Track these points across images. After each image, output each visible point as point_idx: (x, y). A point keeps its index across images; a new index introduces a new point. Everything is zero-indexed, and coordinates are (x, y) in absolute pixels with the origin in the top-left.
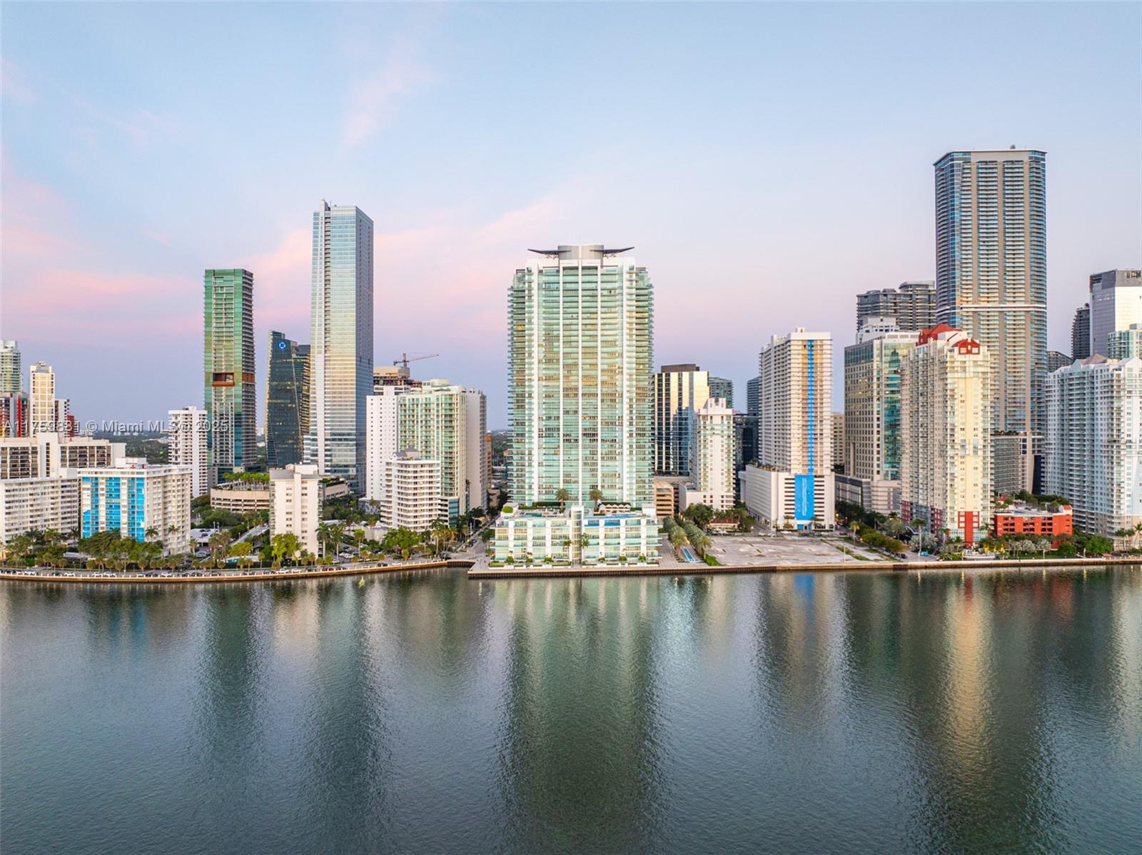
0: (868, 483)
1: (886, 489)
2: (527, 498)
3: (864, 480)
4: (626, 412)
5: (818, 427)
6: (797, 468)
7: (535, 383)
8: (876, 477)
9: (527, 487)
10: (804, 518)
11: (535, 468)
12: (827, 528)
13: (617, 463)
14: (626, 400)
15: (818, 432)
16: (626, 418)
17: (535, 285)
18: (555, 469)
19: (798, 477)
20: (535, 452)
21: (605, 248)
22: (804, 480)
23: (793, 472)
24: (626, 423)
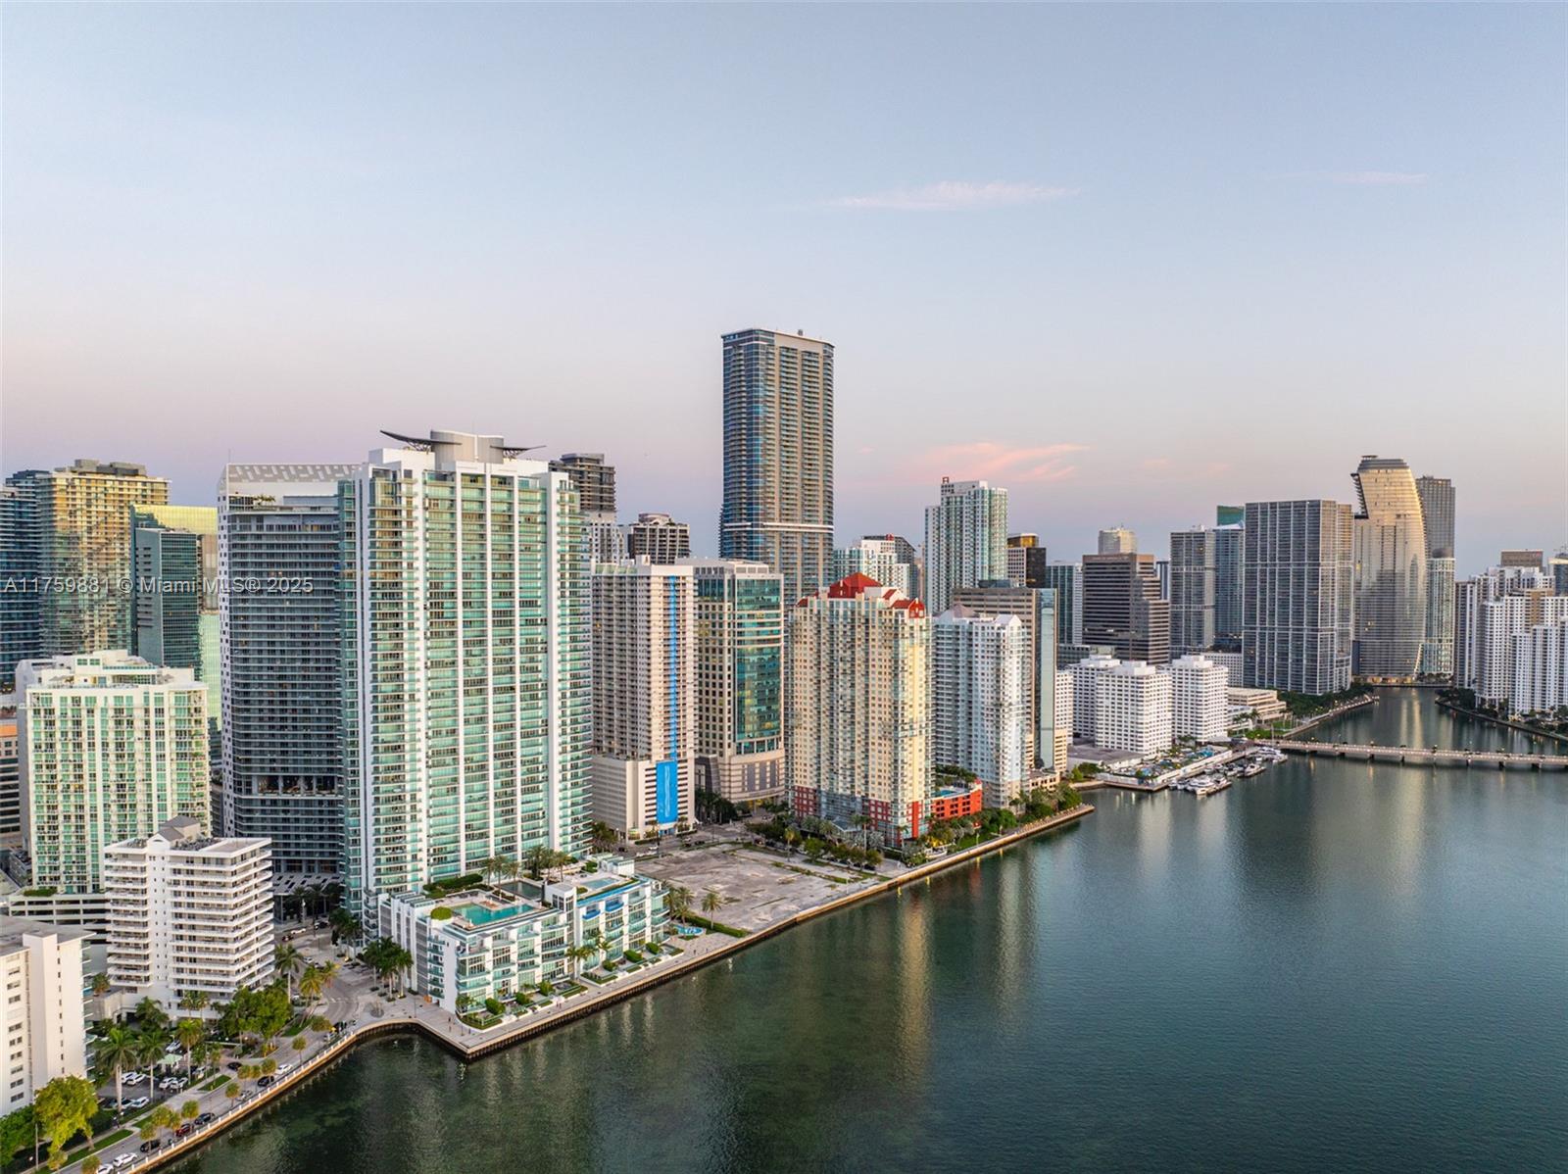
0: (715, 759)
1: (740, 767)
2: (409, 877)
3: (711, 756)
4: (556, 713)
5: (681, 695)
6: (658, 754)
7: (421, 675)
8: (728, 752)
9: (409, 858)
10: (667, 821)
11: (424, 824)
12: (691, 829)
13: (541, 795)
14: (556, 695)
15: (681, 702)
16: (556, 722)
17: (417, 502)
18: (450, 818)
19: (660, 766)
20: (422, 796)
21: (506, 445)
22: (667, 768)
23: (654, 758)
24: (556, 730)
